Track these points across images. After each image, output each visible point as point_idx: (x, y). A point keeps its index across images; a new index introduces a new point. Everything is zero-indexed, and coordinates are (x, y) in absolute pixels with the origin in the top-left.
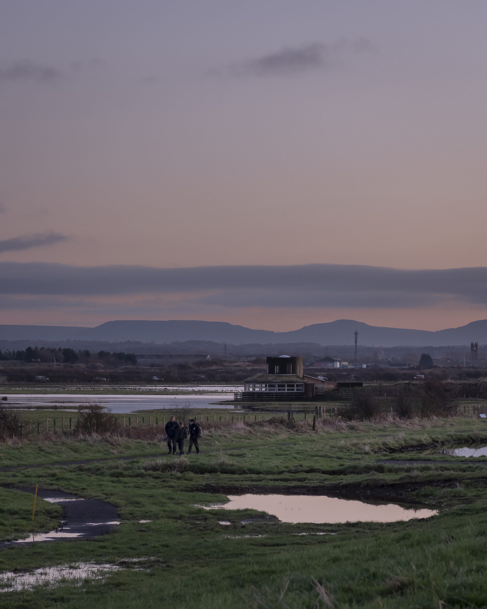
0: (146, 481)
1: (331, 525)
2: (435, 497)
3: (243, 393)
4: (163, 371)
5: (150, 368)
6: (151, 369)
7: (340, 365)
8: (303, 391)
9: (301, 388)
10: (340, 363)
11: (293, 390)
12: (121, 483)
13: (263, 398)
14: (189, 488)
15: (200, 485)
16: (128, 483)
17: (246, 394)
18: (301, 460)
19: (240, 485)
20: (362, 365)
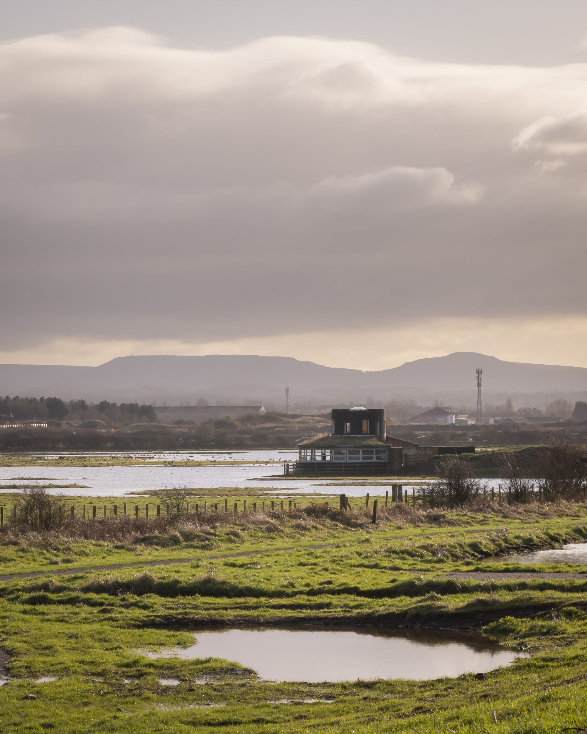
0: (77, 610)
1: (334, 685)
2: (518, 633)
3: (297, 463)
4: (194, 431)
5: (176, 426)
6: (175, 428)
7: (456, 420)
8: (386, 460)
9: (383, 455)
10: (456, 417)
11: (372, 458)
12: (36, 614)
13: (326, 470)
14: (140, 621)
15: (159, 616)
16: (47, 615)
17: (300, 465)
18: (335, 574)
19: (221, 616)
20: (488, 419)
